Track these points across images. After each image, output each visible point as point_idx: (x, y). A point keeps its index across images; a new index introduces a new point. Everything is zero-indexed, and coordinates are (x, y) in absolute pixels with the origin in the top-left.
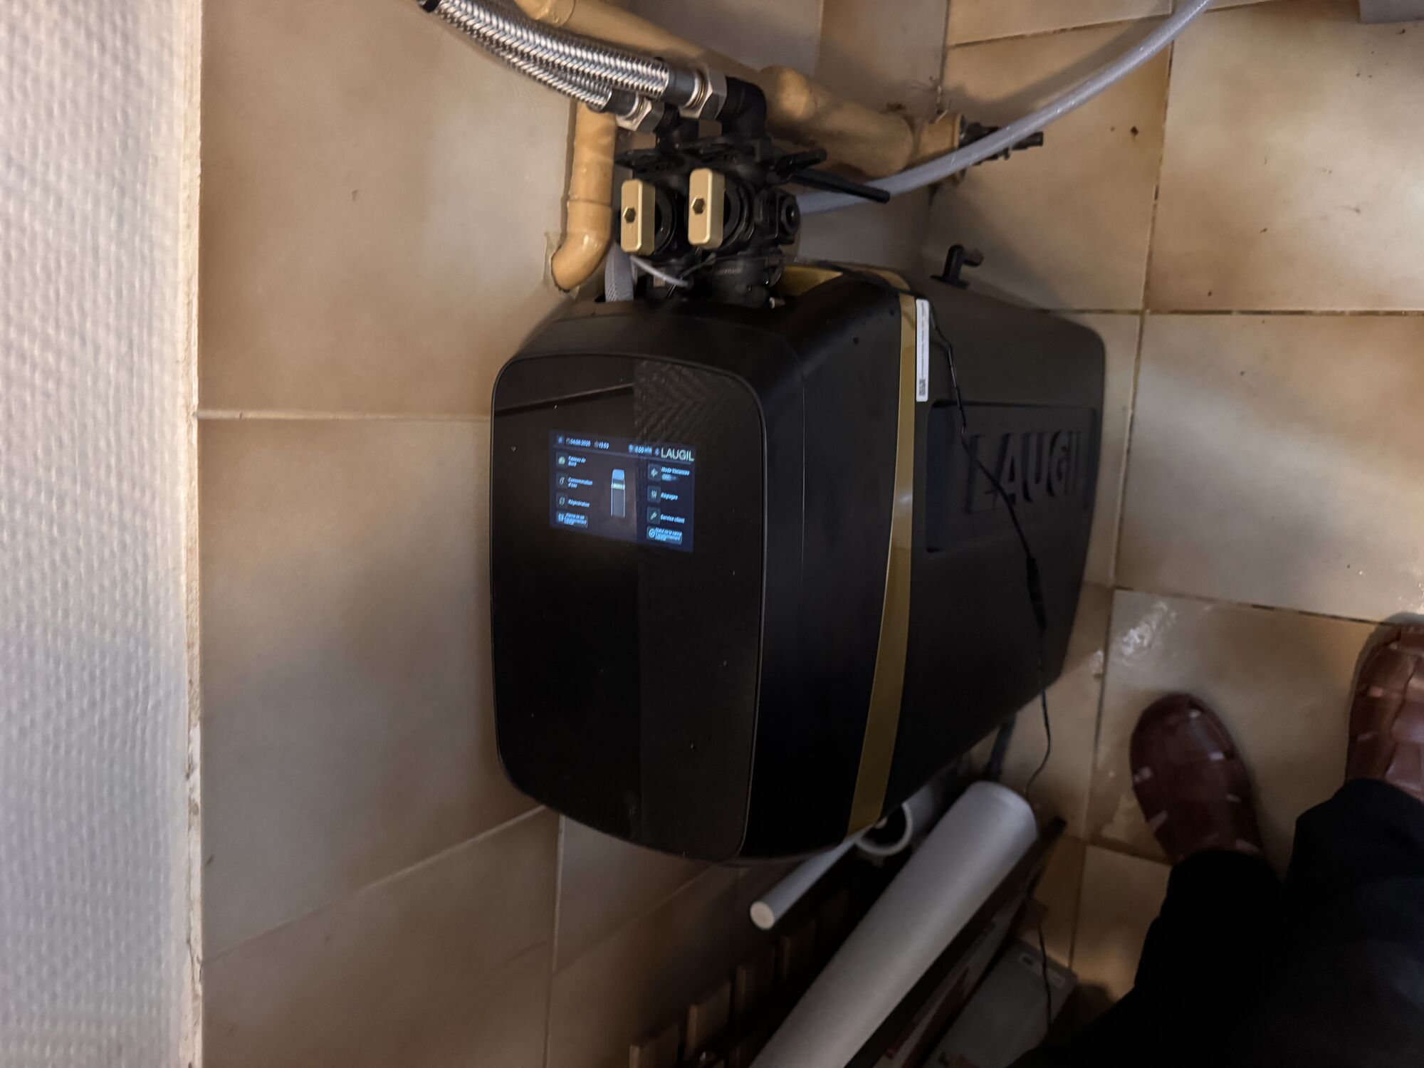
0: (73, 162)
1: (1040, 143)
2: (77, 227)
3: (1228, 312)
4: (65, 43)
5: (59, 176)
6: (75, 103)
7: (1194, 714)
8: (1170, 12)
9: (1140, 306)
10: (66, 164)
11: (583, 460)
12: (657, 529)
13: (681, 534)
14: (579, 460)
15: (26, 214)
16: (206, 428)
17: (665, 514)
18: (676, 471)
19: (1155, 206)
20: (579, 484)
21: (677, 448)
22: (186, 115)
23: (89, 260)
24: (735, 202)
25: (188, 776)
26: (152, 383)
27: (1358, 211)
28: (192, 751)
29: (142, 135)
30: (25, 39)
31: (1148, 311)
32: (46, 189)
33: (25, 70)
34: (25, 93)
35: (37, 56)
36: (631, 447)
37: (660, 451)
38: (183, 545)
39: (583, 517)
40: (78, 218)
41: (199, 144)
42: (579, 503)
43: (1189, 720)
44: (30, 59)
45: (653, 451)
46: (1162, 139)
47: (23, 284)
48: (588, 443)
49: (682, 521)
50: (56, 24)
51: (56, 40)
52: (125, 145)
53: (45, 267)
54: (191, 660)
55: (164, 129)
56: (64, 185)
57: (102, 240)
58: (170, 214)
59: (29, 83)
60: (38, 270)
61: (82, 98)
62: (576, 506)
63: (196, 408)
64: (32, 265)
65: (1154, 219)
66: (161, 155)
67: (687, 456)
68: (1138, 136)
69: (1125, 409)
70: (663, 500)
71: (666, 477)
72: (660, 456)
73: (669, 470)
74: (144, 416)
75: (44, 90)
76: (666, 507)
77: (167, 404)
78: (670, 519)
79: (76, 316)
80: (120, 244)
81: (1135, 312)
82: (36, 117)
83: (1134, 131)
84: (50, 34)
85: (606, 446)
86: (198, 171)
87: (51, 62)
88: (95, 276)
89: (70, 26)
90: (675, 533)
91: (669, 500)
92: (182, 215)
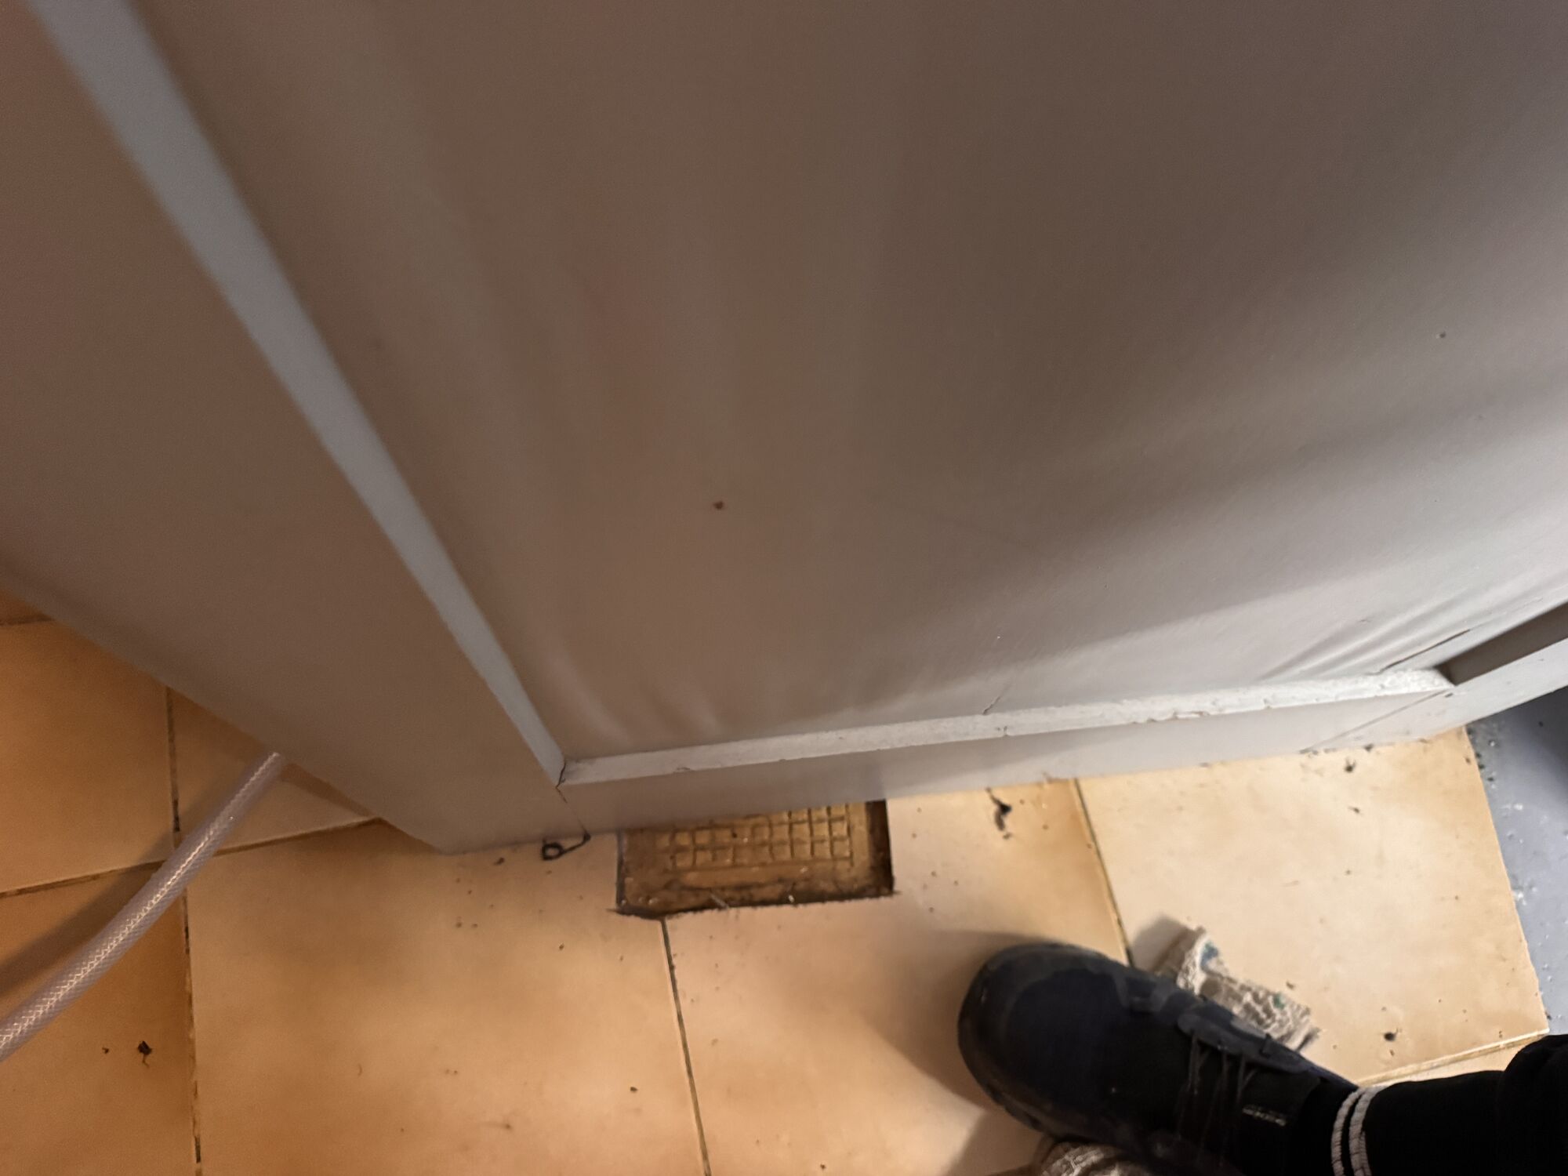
68: (152, 1057)
83: (144, 1048)
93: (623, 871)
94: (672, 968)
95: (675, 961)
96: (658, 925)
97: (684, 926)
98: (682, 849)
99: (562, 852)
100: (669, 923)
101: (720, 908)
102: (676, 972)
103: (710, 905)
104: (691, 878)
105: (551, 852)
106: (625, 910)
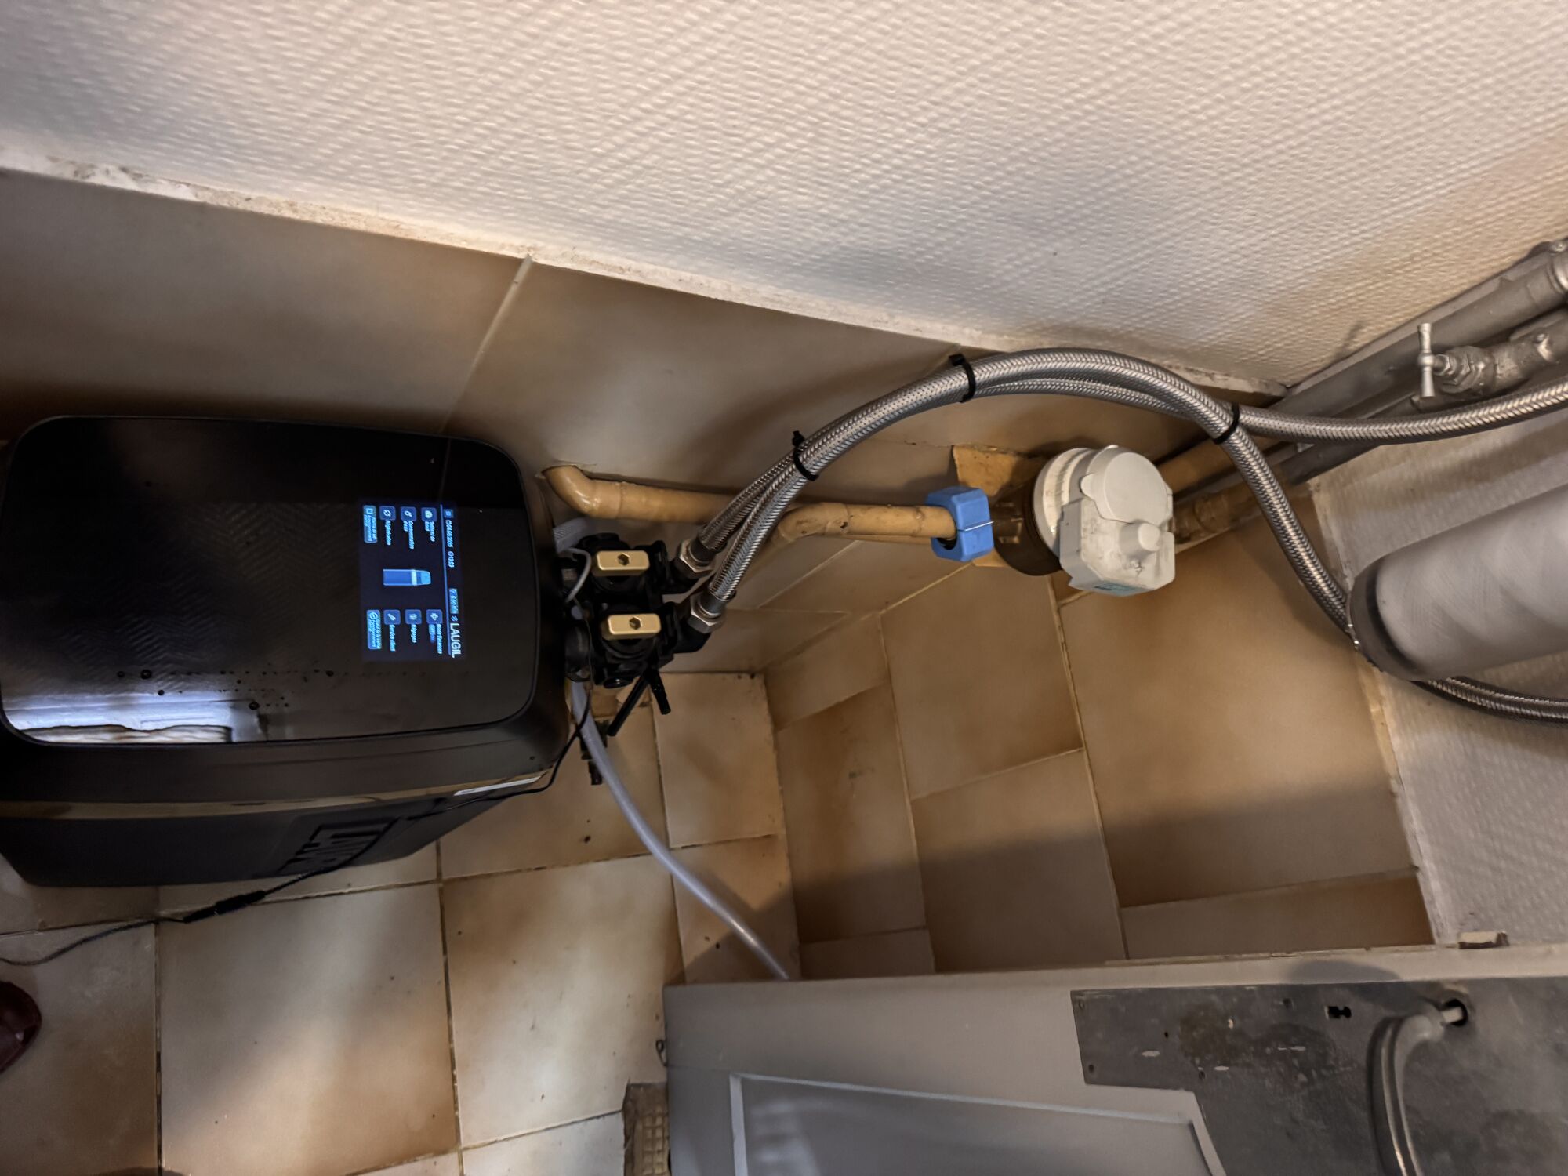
0: (749, 228)
1: (594, 783)
2: (701, 219)
3: (445, 952)
4: (825, 244)
5: (742, 218)
6: (787, 239)
7: (19, 1036)
8: (672, 846)
9: (445, 877)
10: (748, 224)
11: (433, 539)
12: (379, 621)
13: (379, 647)
14: (432, 534)
15: (722, 197)
16: (516, 263)
17: (395, 629)
18: (440, 638)
19: (529, 870)
20: (408, 533)
21: (462, 638)
22: (758, 292)
23: (675, 220)
24: (636, 648)
25: (124, 170)
26: (561, 229)
27: (533, 1027)
28: (161, 183)
29: (751, 265)
30: (834, 225)
31: (441, 885)
32: (736, 211)
33: (816, 220)
34: (801, 217)
35: (823, 229)
36: (454, 591)
37: (455, 622)
38: (402, 219)
39: (375, 537)
40: (708, 221)
41: (739, 302)
42: (388, 533)
43: (14, 1033)
44: (821, 225)
45: (455, 615)
46: (581, 863)
47: (672, 182)
48: (450, 545)
49: (393, 649)
50: (838, 242)
51: (828, 240)
52: (749, 255)
53: (680, 196)
54: (277, 205)
55: (751, 277)
56: (734, 220)
57: (687, 230)
58: (692, 268)
59: (806, 220)
60: (679, 192)
61: (788, 243)
62: (385, 529)
63: (534, 260)
64: (685, 190)
65: (519, 871)
66: (735, 272)
67: (456, 650)
68: (583, 844)
69: (349, 885)
70: (410, 627)
71: (432, 628)
72: (451, 621)
73: (439, 632)
74: (536, 219)
75: (801, 227)
76: (403, 629)
77: (542, 235)
78: (392, 635)
79: (633, 202)
80: (680, 238)
81: (439, 874)
82: (785, 218)
83: (587, 839)
84: (832, 238)
85: (452, 565)
86: (720, 297)
87: (815, 234)
88: (664, 220)
89: (834, 249)
90: (379, 642)
91: (410, 633)
92: (689, 275)
93: (647, 1086)
94: (598, 1117)
95: (601, 1119)
96: (620, 1107)
97: (618, 1124)
98: (654, 1120)
99: (660, 1052)
100: (620, 1115)
101: (625, 1145)
102: (596, 1120)
103: (627, 1138)
104: (639, 1127)
105: (660, 1046)
106: (628, 1088)
